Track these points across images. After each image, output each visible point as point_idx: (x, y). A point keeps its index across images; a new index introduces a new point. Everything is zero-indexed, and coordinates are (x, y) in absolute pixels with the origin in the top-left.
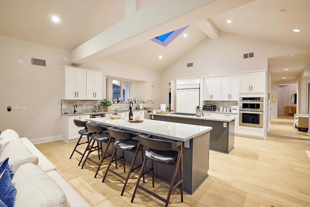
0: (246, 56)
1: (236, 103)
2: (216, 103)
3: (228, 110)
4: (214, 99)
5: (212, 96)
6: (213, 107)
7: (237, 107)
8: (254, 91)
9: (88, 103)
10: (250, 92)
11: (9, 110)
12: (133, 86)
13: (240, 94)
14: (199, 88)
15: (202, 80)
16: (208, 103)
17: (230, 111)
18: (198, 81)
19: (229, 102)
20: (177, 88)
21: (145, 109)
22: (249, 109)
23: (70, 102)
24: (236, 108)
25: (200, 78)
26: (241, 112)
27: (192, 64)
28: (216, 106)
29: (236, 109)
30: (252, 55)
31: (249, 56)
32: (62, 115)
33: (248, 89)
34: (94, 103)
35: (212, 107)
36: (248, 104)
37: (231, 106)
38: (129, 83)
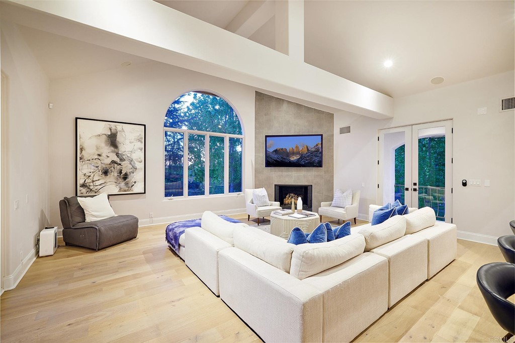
11: (465, 184)
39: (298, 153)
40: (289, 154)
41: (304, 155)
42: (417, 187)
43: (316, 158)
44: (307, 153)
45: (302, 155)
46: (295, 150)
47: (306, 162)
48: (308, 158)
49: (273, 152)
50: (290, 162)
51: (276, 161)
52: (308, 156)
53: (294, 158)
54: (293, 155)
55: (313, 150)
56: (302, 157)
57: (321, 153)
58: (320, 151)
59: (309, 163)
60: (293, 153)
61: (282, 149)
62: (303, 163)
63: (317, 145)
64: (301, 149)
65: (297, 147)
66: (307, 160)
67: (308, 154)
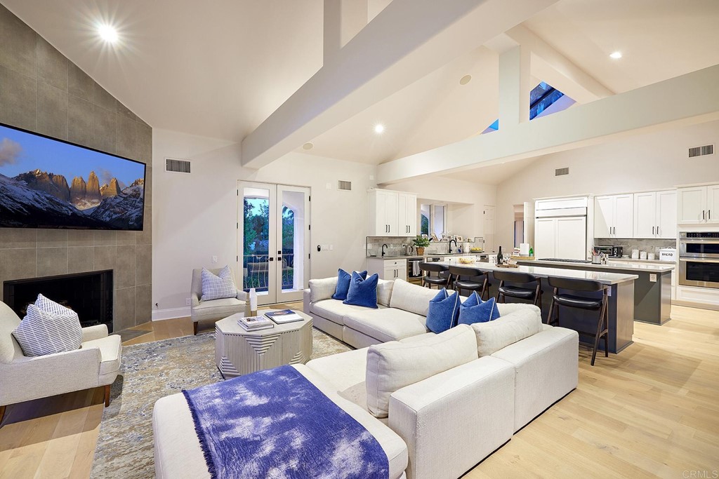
0: (694, 152)
1: (671, 243)
2: (621, 243)
3: (651, 257)
4: (619, 235)
5: (613, 230)
6: (616, 249)
7: (672, 249)
8: (713, 220)
9: (395, 241)
10: (704, 222)
11: (319, 250)
12: (449, 214)
13: (680, 225)
14: (586, 216)
15: (591, 200)
16: (604, 243)
17: (657, 257)
18: (584, 202)
19: (654, 242)
20: (536, 216)
21: (472, 252)
22: (703, 255)
23: (376, 240)
24: (670, 253)
25: (588, 197)
26: (682, 260)
27: (567, 169)
28: (621, 248)
29: (671, 255)
30: (709, 150)
31: (701, 153)
32: (367, 257)
33: (699, 216)
34: (403, 242)
35: (613, 250)
36: (699, 245)
37: (657, 249)
38: (444, 207)
39: (96, 194)
40: (70, 194)
41: (109, 201)
42: (281, 256)
43: (133, 211)
44: (116, 198)
45: (105, 200)
46: (89, 186)
47: (114, 217)
48: (117, 210)
49: (19, 178)
50: (74, 214)
51: (31, 208)
52: (119, 205)
53: (86, 206)
54: (84, 198)
55: (129, 191)
56: (105, 205)
57: (143, 200)
58: (141, 196)
59: (119, 219)
60: (84, 193)
61: (51, 176)
62: (108, 219)
63: (136, 183)
64: (102, 185)
65: (94, 179)
66: (115, 213)
67: (118, 201)
